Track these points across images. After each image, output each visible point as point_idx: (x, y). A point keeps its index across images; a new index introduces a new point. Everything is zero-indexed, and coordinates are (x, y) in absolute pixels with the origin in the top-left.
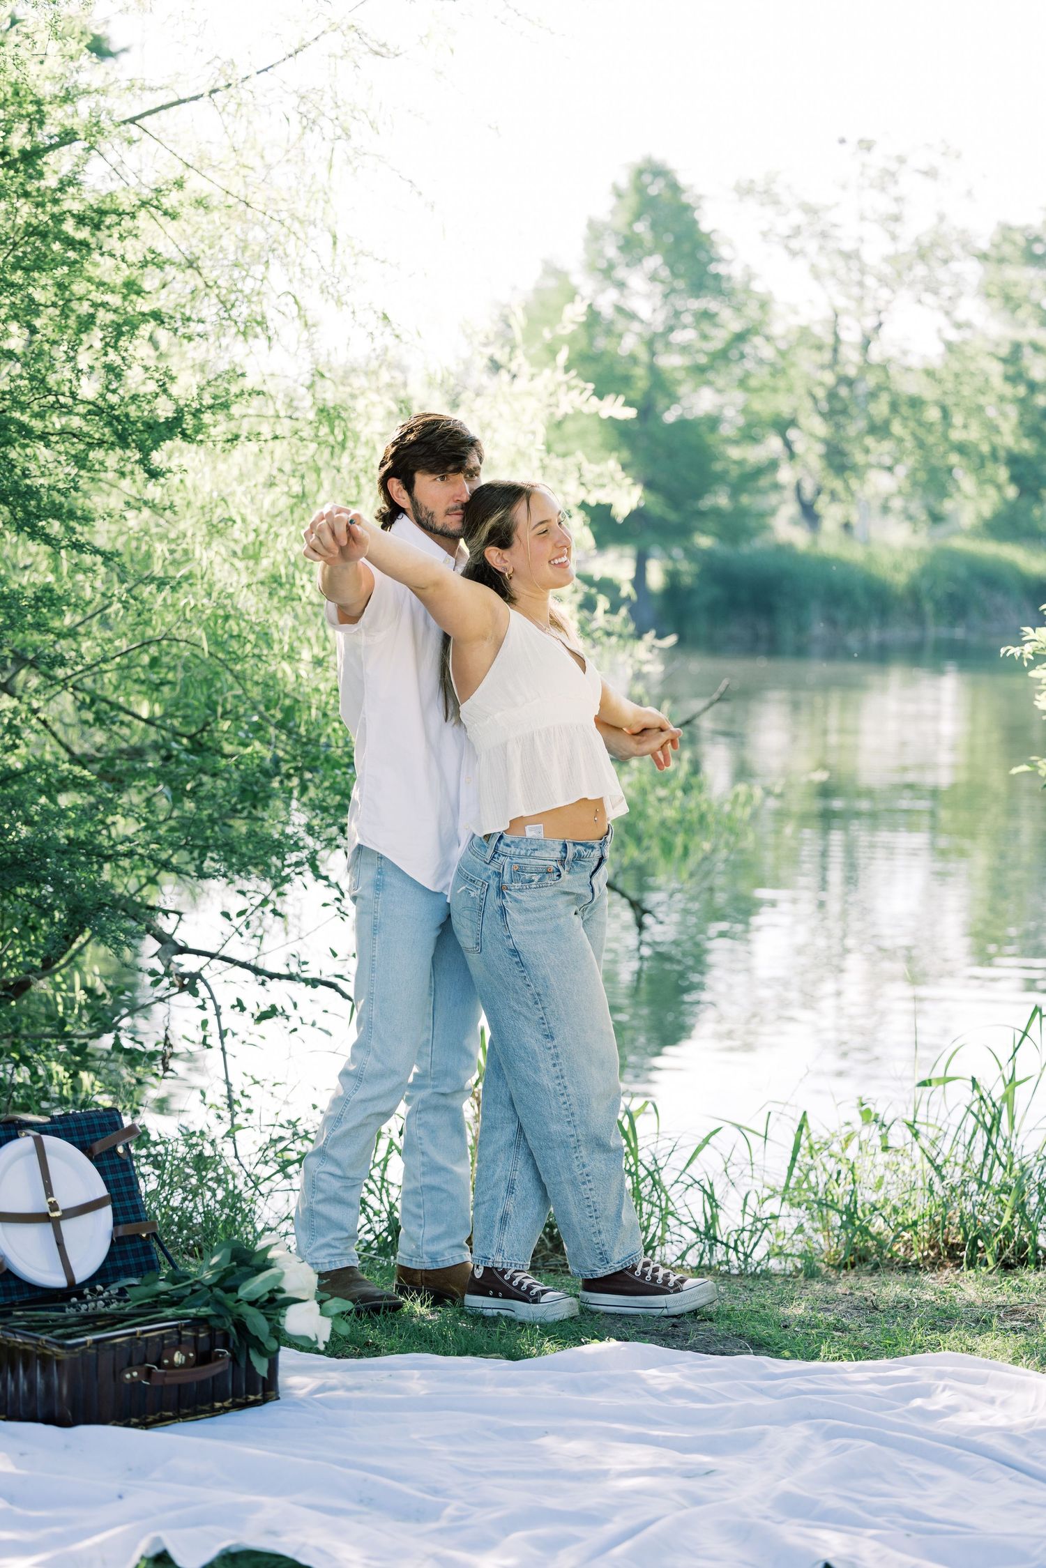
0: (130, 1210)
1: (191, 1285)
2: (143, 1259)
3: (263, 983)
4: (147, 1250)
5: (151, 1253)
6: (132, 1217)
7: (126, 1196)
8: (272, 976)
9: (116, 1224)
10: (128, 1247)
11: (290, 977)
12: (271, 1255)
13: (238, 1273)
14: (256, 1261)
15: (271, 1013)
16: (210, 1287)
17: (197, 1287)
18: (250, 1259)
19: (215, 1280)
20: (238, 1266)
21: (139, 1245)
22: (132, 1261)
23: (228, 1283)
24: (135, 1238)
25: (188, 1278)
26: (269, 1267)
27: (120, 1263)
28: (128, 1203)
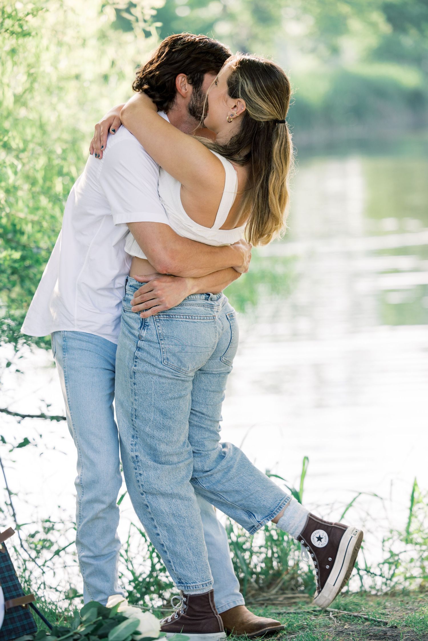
0: (12, 589)
1: (72, 636)
2: (25, 622)
3: (19, 422)
4: (27, 615)
5: (29, 617)
6: (14, 593)
7: (8, 579)
8: (24, 417)
9: (6, 599)
10: (15, 615)
11: (42, 416)
12: (119, 610)
13: (105, 625)
14: (111, 615)
15: (26, 442)
16: (87, 635)
17: (76, 637)
18: (109, 613)
19: (89, 631)
20: (103, 619)
21: (21, 612)
22: (18, 624)
23: (101, 632)
24: (17, 608)
25: (68, 631)
26: (125, 619)
27: (11, 627)
28: (10, 584)
